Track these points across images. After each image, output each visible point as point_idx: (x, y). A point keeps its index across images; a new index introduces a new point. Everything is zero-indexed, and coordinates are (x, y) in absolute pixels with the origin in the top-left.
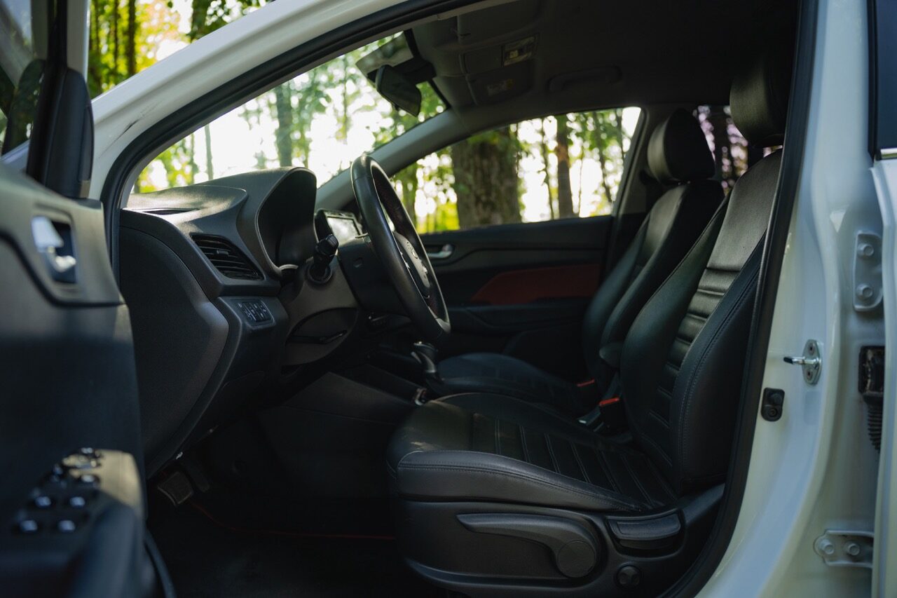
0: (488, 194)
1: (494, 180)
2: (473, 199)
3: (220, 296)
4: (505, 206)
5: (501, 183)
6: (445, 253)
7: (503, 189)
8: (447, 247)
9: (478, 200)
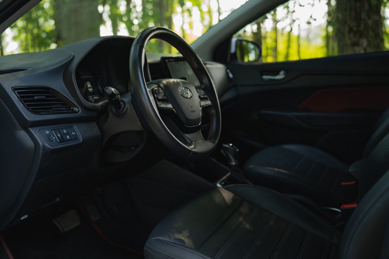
0: (358, 26)
1: (363, 16)
2: (347, 29)
3: (30, 127)
4: (371, 33)
5: (369, 18)
6: (281, 76)
7: (370, 22)
8: (282, 73)
9: (351, 30)
